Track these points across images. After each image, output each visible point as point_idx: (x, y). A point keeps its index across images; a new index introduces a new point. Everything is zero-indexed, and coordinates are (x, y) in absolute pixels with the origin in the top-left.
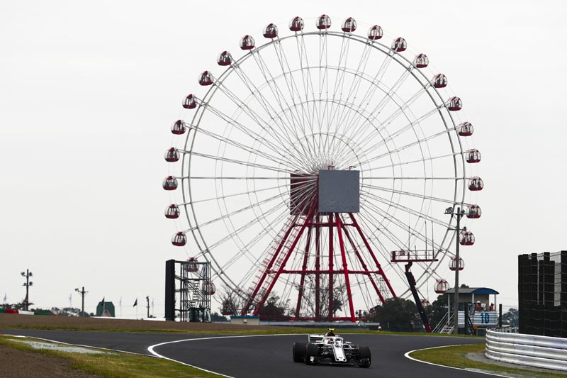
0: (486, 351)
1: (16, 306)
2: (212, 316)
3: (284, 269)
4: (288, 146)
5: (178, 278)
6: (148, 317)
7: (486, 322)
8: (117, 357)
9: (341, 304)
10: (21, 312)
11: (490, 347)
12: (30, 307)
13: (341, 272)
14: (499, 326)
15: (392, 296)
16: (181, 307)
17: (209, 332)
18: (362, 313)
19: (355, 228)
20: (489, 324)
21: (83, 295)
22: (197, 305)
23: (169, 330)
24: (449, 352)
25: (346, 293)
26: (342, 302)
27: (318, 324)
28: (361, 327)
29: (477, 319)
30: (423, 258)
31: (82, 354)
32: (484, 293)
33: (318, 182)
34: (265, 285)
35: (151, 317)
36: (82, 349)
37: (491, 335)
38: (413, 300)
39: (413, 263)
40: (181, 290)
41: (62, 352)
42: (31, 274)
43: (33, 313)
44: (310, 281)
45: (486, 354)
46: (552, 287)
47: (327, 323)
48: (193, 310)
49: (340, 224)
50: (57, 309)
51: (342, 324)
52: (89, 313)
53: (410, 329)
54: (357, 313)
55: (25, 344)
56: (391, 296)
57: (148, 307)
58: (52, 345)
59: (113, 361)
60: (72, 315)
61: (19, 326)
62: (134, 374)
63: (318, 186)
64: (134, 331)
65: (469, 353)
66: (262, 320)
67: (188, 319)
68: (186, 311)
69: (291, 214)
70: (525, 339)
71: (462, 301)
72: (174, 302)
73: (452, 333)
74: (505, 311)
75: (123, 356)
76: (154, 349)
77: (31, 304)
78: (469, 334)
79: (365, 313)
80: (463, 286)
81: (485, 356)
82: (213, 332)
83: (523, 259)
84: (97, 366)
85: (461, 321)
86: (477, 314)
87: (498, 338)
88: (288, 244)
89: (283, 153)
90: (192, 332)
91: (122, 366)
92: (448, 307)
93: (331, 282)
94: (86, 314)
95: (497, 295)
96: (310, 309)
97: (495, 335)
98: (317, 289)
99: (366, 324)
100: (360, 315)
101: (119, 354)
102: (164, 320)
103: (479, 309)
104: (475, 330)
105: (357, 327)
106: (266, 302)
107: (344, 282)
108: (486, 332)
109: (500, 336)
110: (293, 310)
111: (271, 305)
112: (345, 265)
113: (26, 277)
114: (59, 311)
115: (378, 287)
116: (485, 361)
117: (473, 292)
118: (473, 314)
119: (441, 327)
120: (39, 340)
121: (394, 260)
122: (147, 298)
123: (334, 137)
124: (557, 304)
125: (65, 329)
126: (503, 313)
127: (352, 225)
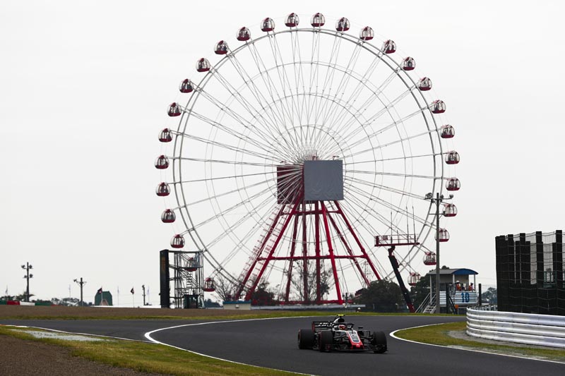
0: (467, 329)
1: (18, 297)
2: (205, 302)
3: (273, 255)
4: (277, 135)
5: (172, 267)
6: (145, 305)
7: (467, 301)
8: (116, 344)
9: (329, 288)
10: (22, 303)
11: (471, 324)
12: (31, 299)
13: (327, 257)
14: (479, 305)
15: (377, 279)
16: (175, 295)
17: (203, 318)
18: (349, 295)
19: (340, 215)
20: (469, 303)
21: (81, 285)
22: (190, 292)
23: (164, 317)
24: (432, 330)
25: (332, 277)
26: (329, 286)
27: (307, 307)
28: (348, 309)
29: (458, 298)
30: (406, 242)
31: (82, 342)
32: (464, 274)
33: (303, 170)
34: (256, 272)
35: (147, 304)
36: (81, 337)
37: (472, 314)
38: (397, 282)
39: (396, 247)
40: (175, 279)
41: (62, 341)
42: (31, 267)
43: (34, 304)
44: (297, 267)
46: (528, 267)
47: (316, 306)
48: (187, 297)
49: (324, 211)
50: (57, 300)
51: (330, 307)
52: (88, 303)
53: (395, 310)
54: (343, 296)
55: (27, 334)
56: (375, 279)
57: (144, 296)
58: (53, 334)
59: (114, 349)
60: (72, 305)
61: (21, 317)
62: (132, 359)
63: (303, 176)
64: (132, 318)
65: (454, 331)
66: (253, 304)
67: (182, 306)
68: (181, 298)
69: (279, 203)
70: (504, 316)
71: (444, 282)
72: (169, 290)
73: (435, 312)
74: (484, 290)
75: (121, 342)
76: (151, 335)
77: (32, 295)
78: (451, 313)
79: (351, 296)
80: (444, 268)
81: (466, 333)
82: (207, 318)
83: (500, 240)
84: (97, 354)
85: (443, 301)
86: (458, 293)
87: (478, 316)
88: (276, 232)
89: (271, 142)
90: (186, 318)
91: (120, 352)
92: (430, 288)
93: (319, 267)
94: (85, 304)
95: (476, 275)
96: (298, 293)
97: (476, 313)
98: (305, 274)
99: (353, 306)
100: (347, 298)
101: (117, 341)
102: (160, 307)
103: (461, 289)
104: (456, 309)
105: (344, 309)
106: (257, 288)
107: (331, 266)
108: (466, 311)
109: (480, 314)
110: (282, 295)
111: (262, 291)
112: (331, 250)
113: (26, 270)
114: (59, 302)
115: (363, 270)
116: (466, 338)
117: (453, 273)
118: (454, 294)
119: (424, 308)
120: (40, 330)
121: (378, 244)
122: (143, 286)
123: (321, 130)
124: (533, 282)
125: (65, 318)
126: (482, 293)
127: (337, 212)
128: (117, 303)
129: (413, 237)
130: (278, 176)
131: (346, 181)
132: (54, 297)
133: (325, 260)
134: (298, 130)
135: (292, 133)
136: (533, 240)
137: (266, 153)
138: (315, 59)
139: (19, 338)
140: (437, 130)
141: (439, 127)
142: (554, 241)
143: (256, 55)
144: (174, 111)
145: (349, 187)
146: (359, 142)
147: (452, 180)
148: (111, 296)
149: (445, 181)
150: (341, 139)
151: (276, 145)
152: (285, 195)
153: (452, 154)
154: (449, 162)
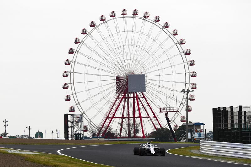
0: (200, 149)
1: (1, 135)
2: (84, 137)
3: (114, 116)
4: (116, 63)
5: (70, 122)
6: (57, 138)
7: (200, 137)
8: (45, 155)
9: (139, 131)
10: (3, 137)
11: (201, 147)
12: (7, 135)
13: (138, 117)
14: (205, 139)
15: (160, 127)
16: (71, 134)
17: (83, 144)
18: (148, 134)
19: (144, 99)
20: (201, 137)
21: (30, 129)
22: (78, 133)
23: (66, 143)
24: (184, 150)
25: (141, 126)
26: (139, 130)
27: (129, 139)
29: (196, 136)
30: (173, 110)
31: (30, 154)
32: (199, 125)
33: (128, 79)
34: (107, 124)
35: (59, 138)
36: (29, 152)
37: (202, 142)
38: (169, 128)
40: (71, 127)
41: (21, 154)
42: (7, 121)
43: (8, 138)
44: (125, 121)
45: (200, 150)
46: (227, 122)
47: (133, 139)
48: (76, 135)
49: (137, 97)
50: (18, 136)
51: (139, 139)
52: (32, 137)
53: (168, 141)
54: (145, 134)
55: (6, 151)
57: (57, 134)
58: (17, 151)
59: (44, 158)
60: (25, 138)
61: (3, 143)
62: (52, 162)
63: (128, 81)
64: (52, 144)
65: (193, 150)
66: (105, 138)
67: (74, 139)
68: (73, 135)
69: (117, 93)
70: (216, 143)
71: (189, 128)
72: (68, 132)
73: (186, 142)
74: (207, 132)
75: (47, 155)
76: (60, 152)
77: (8, 134)
78: (193, 142)
79: (149, 134)
80: (190, 122)
82: (85, 144)
83: (214, 110)
84: (36, 160)
85: (189, 137)
86: (196, 133)
87: (205, 143)
88: (116, 106)
89: (114, 66)
90: (76, 144)
91: (47, 159)
92: (184, 131)
93: (134, 121)
94: (31, 138)
95: (204, 125)
96: (126, 133)
97: (204, 142)
98: (129, 125)
99: (149, 139)
100: (147, 135)
101: (45, 154)
102: (64, 139)
103: (197, 131)
104: (195, 140)
105: (145, 140)
106: (107, 131)
107: (140, 121)
108: (200, 141)
109: (206, 142)
110: (118, 134)
111: (109, 132)
112: (140, 114)
113: (5, 123)
114: (19, 137)
115: (154, 123)
116: (200, 153)
117: (194, 124)
118: (194, 134)
119: (181, 140)
120: (11, 149)
121: (160, 112)
122: (57, 130)
123: (136, 61)
124: (229, 128)
125: (22, 144)
126: (207, 133)
127: (142, 97)
128: (45, 137)
129: (176, 108)
130: (117, 81)
131: (146, 84)
132: (17, 135)
133: (137, 119)
134: (126, 61)
135: (123, 62)
136: (229, 110)
137: (111, 71)
138: (134, 30)
139: (2, 153)
140: (187, 62)
141: (188, 61)
142: (239, 111)
143: (108, 27)
144: (71, 52)
145: (148, 86)
146: (153, 67)
147: (194, 84)
148: (43, 134)
149: (190, 85)
150: (145, 65)
151: (116, 67)
152: (120, 90)
153: (193, 73)
154: (192, 76)
